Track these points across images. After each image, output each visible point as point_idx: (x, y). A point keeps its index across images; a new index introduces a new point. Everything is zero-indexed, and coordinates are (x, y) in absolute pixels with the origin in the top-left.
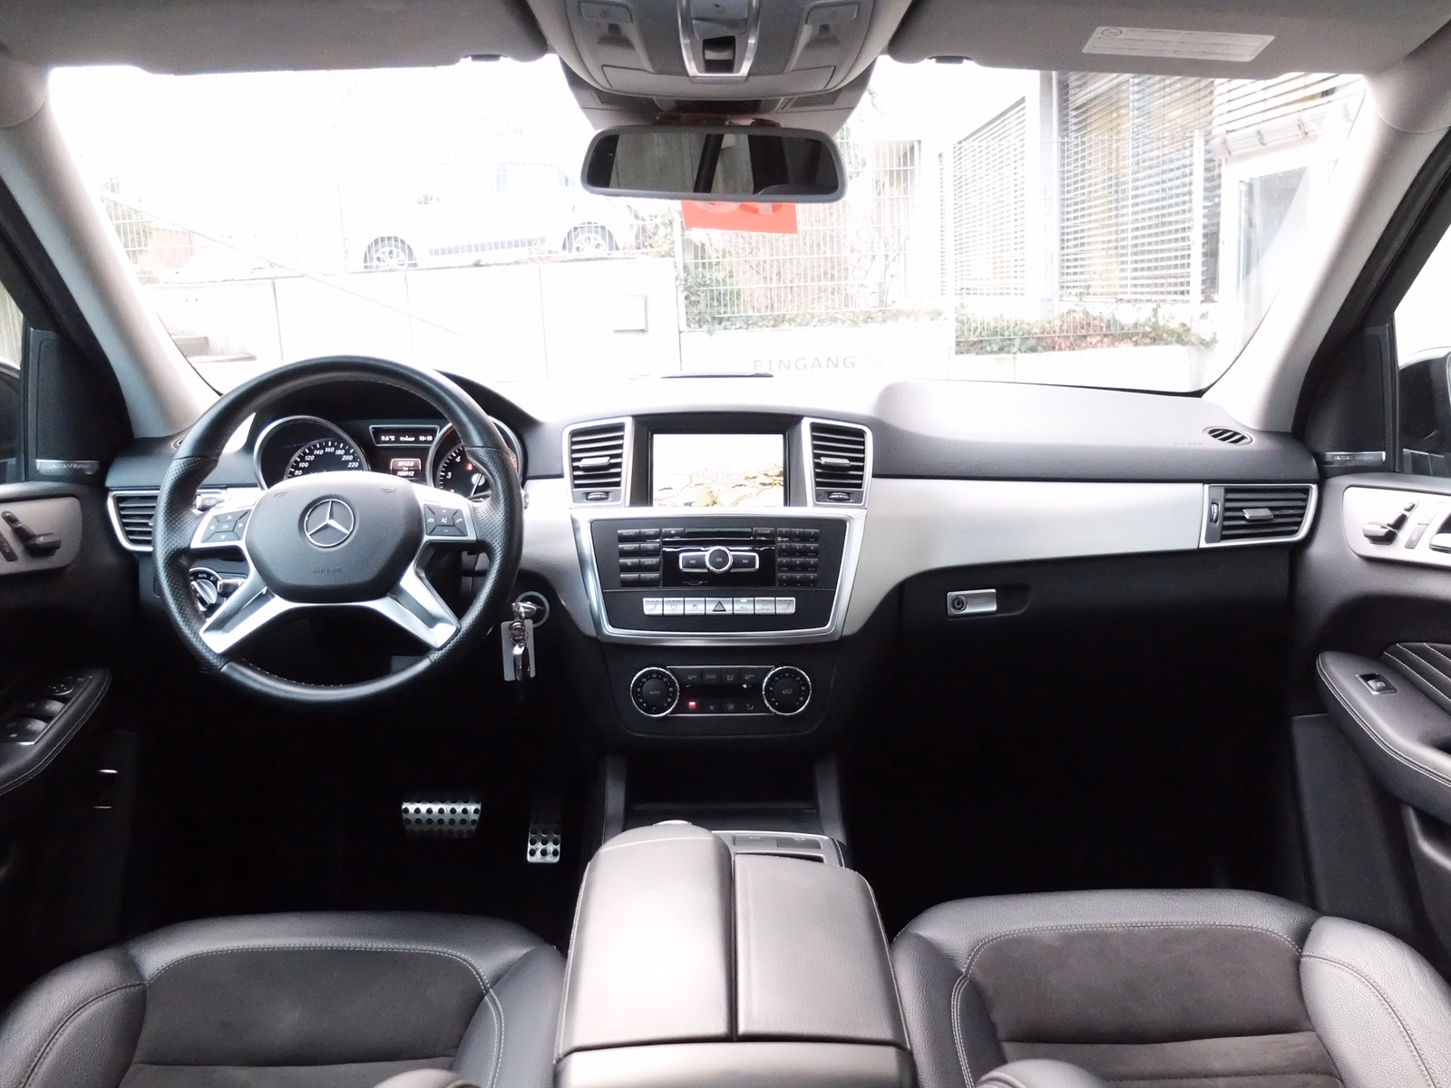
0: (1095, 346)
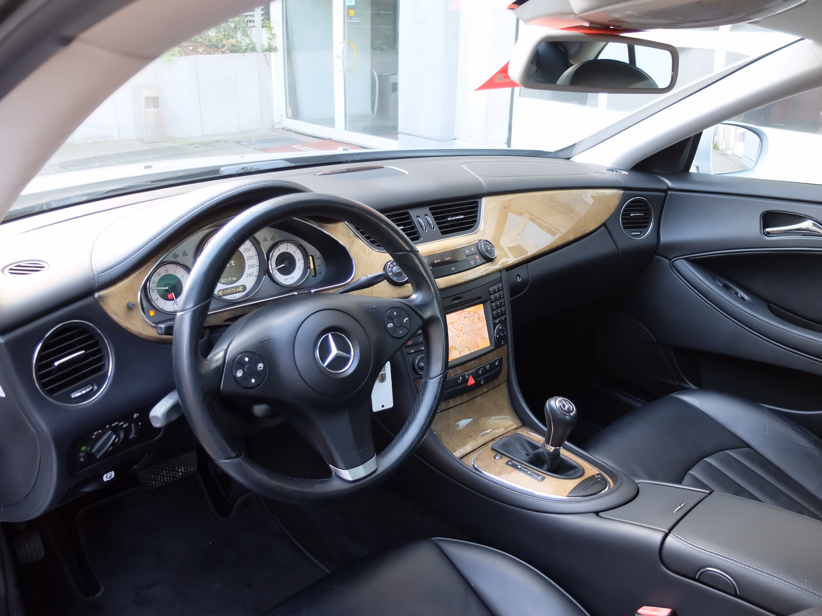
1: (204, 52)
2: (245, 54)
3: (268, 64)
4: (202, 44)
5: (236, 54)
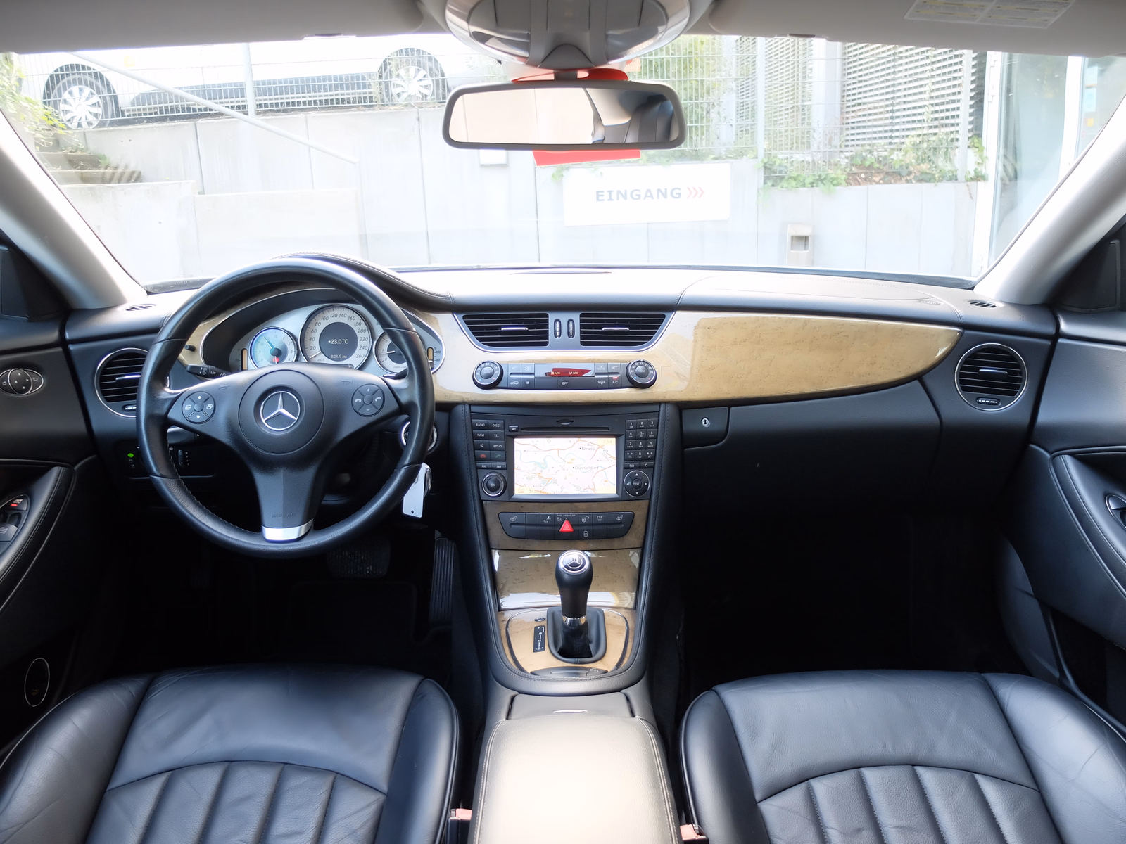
0: (878, 183)
1: (881, 182)
2: (939, 184)
3: (972, 198)
4: (879, 171)
5: (925, 185)
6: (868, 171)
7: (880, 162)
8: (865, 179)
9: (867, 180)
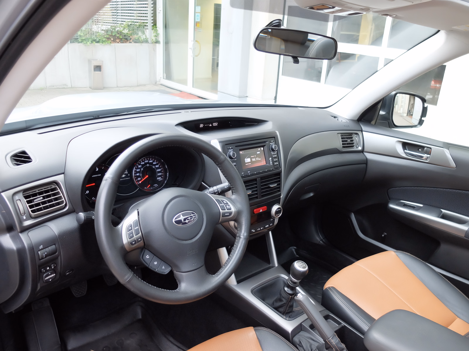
0: (118, 43)
1: (120, 42)
2: (142, 44)
3: (154, 50)
4: (118, 38)
5: (137, 44)
6: (114, 37)
7: (118, 34)
8: (113, 40)
9: (114, 41)
